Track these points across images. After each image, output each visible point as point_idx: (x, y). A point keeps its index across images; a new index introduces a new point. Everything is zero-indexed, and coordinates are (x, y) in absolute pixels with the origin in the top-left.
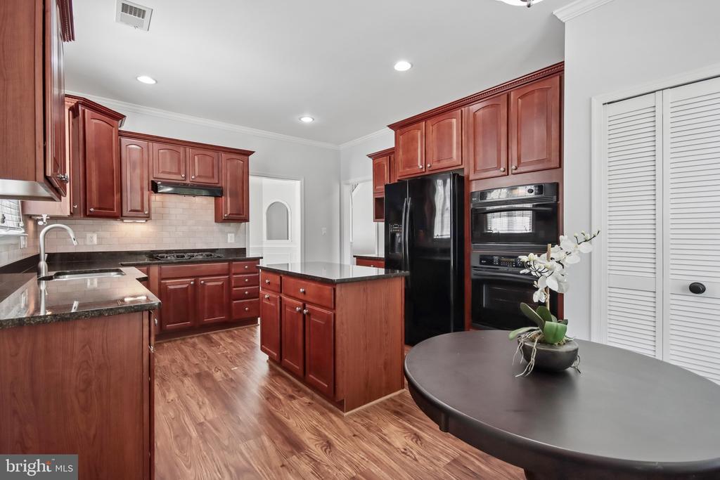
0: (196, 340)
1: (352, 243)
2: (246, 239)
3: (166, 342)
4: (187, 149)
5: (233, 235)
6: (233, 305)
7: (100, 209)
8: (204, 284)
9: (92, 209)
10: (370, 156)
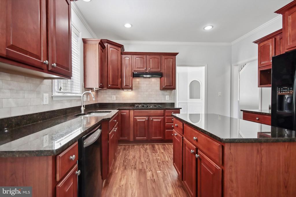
0: (148, 147)
1: (239, 101)
2: (175, 98)
3: (136, 145)
4: (147, 56)
5: (168, 96)
6: (166, 131)
7: (113, 85)
8: (152, 120)
9: (110, 85)
10: (256, 42)
